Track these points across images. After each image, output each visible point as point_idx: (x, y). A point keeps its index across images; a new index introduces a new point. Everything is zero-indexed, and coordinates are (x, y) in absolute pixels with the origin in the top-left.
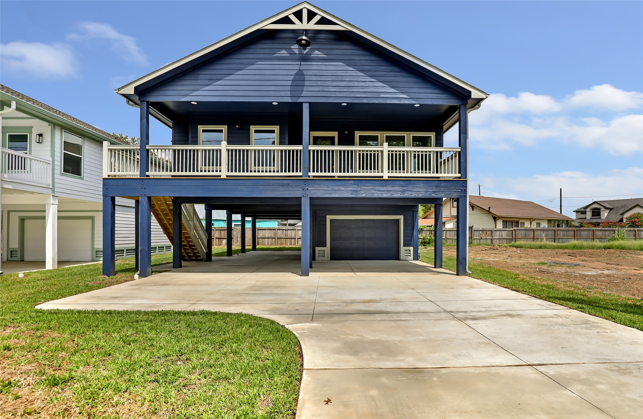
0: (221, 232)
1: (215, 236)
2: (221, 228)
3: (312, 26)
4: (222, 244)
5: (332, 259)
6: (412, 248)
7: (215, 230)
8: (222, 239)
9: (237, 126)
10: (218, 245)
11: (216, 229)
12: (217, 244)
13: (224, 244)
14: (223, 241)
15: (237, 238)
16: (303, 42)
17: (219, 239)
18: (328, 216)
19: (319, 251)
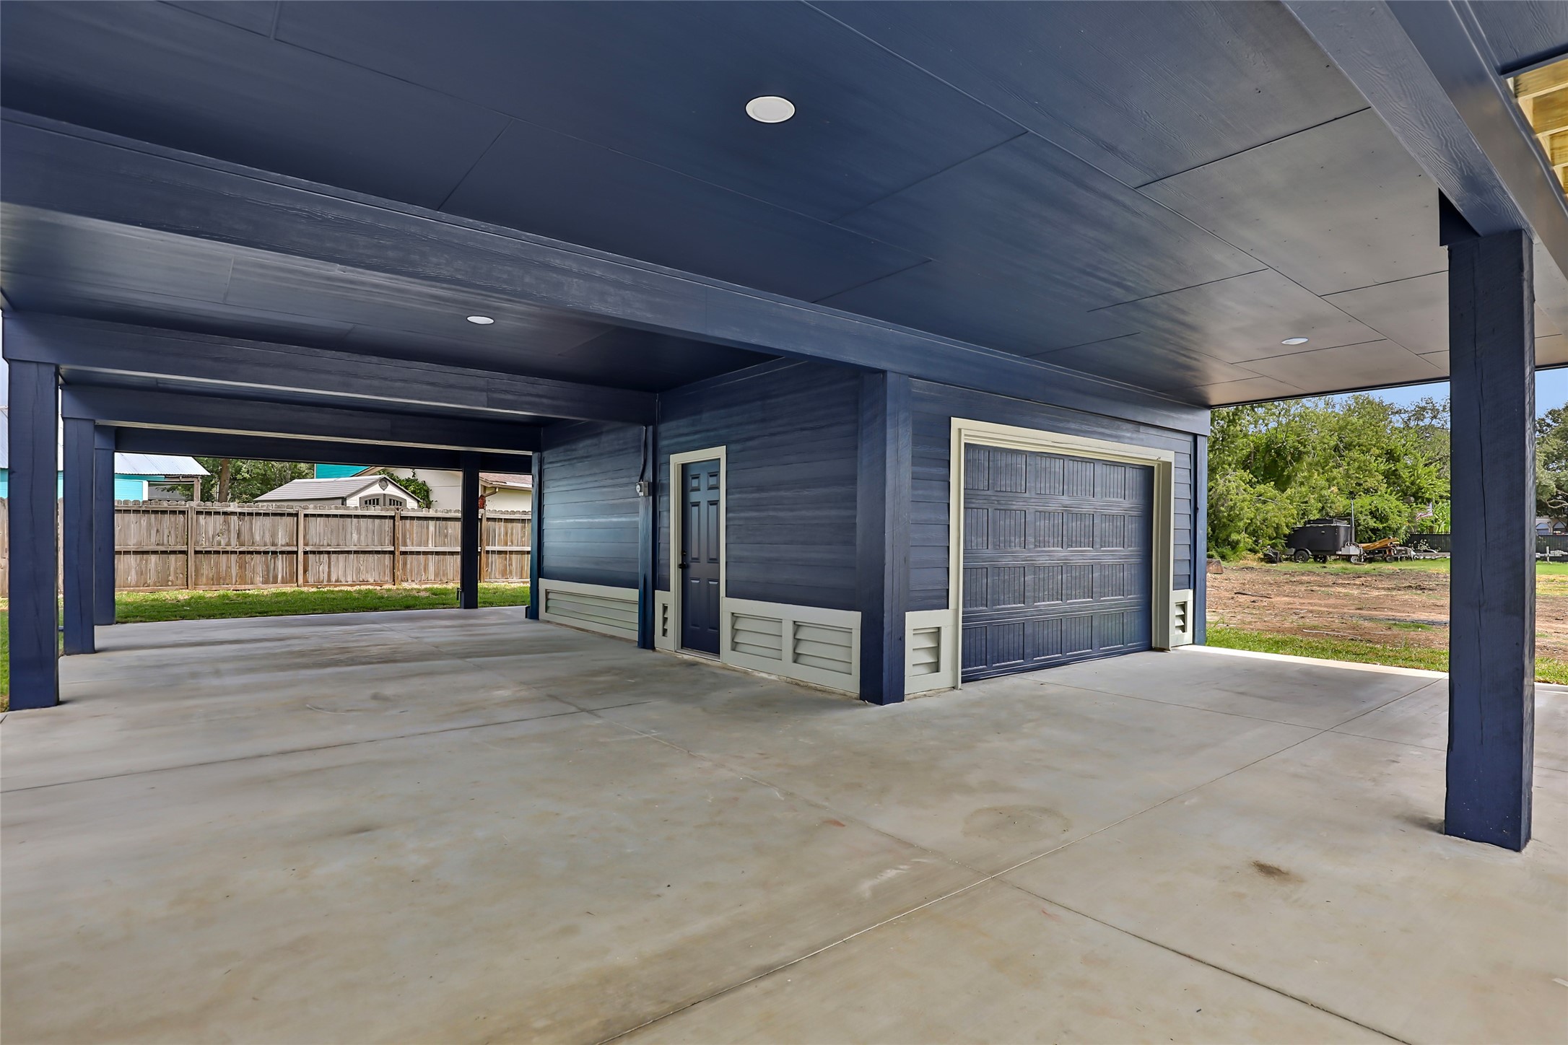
18: (956, 422)
19: (917, 632)
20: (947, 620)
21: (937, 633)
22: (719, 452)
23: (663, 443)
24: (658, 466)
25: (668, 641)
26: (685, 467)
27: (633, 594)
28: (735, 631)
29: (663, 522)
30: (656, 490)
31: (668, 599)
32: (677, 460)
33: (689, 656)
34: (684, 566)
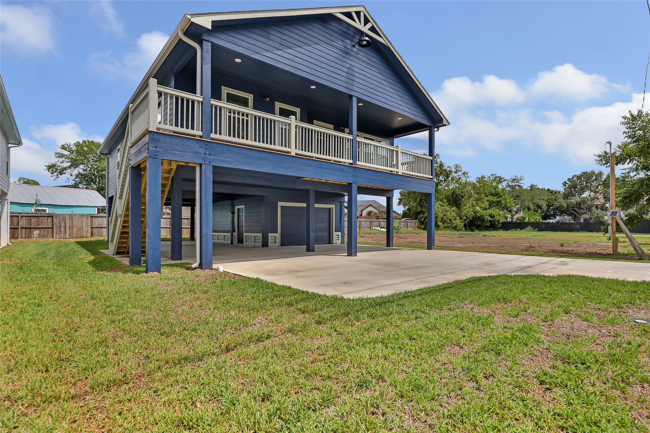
0: (31, 220)
1: (20, 225)
2: (27, 213)
3: (365, 29)
4: (32, 236)
5: (282, 245)
6: (340, 233)
7: (20, 217)
8: (32, 230)
9: (268, 99)
10: (25, 238)
11: (22, 215)
12: (24, 236)
13: (36, 235)
14: (35, 232)
15: (60, 227)
16: (365, 43)
17: (27, 230)
18: (279, 203)
19: (271, 237)
20: (278, 235)
21: (276, 237)
22: (243, 206)
23: (235, 204)
24: (234, 208)
25: (235, 242)
26: (238, 209)
27: (229, 234)
28: (246, 239)
29: (234, 220)
30: (233, 213)
31: (235, 234)
32: (237, 207)
33: (239, 244)
34: (238, 228)
